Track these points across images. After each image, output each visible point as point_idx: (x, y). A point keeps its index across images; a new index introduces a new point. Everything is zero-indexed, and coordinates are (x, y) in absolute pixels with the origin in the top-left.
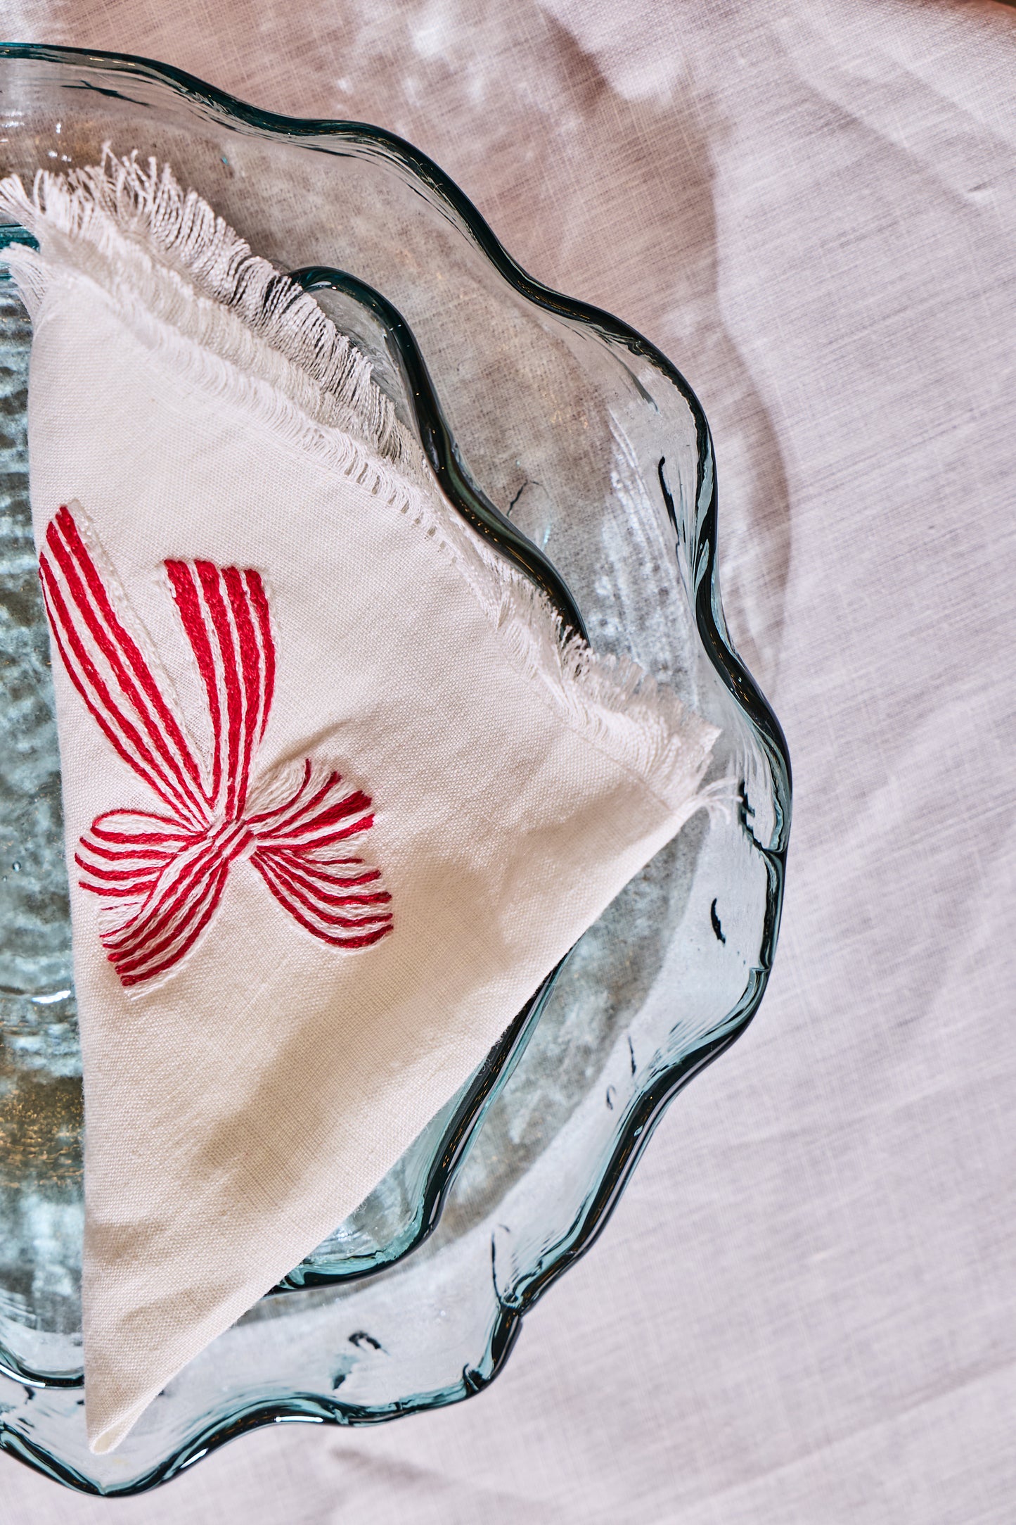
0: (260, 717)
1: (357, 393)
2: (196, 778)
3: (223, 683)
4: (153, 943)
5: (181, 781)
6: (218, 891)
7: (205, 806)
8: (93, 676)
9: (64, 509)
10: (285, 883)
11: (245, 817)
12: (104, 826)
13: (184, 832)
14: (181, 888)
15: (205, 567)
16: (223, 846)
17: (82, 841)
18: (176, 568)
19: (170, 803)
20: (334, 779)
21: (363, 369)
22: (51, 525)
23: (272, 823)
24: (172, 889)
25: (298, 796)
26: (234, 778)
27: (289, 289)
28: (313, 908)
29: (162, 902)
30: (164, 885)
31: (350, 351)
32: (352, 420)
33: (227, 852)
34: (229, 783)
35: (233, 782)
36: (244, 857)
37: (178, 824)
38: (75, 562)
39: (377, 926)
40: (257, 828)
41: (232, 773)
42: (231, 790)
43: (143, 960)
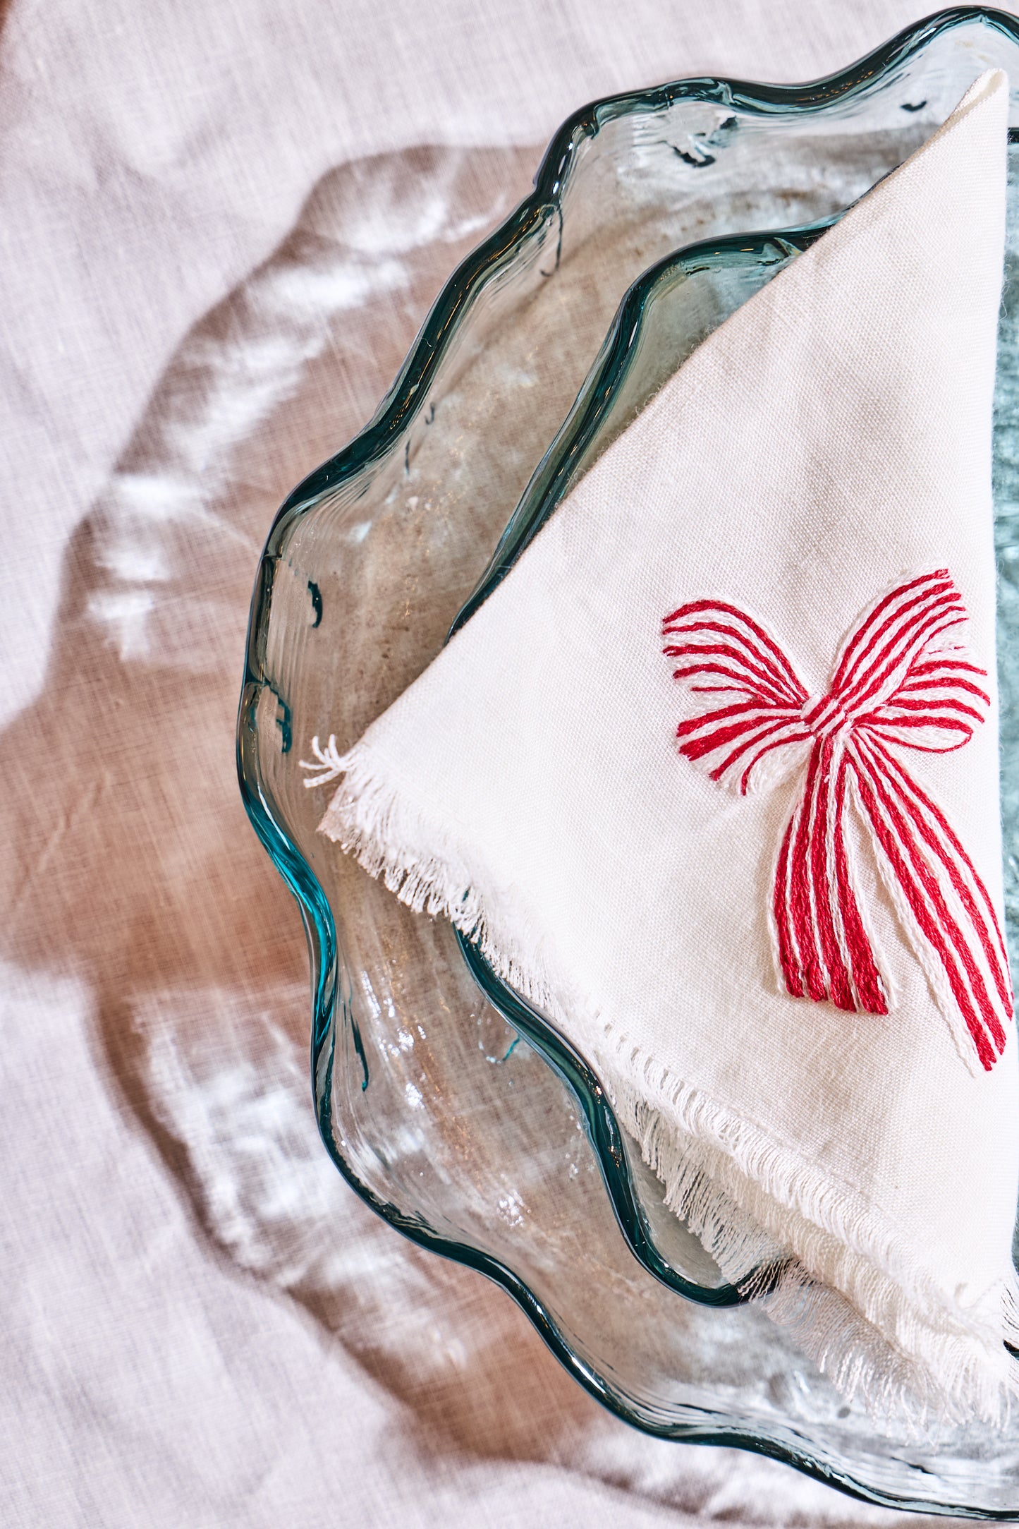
0: (793, 842)
1: (681, 1174)
2: (863, 785)
3: (831, 883)
4: (915, 611)
5: (878, 782)
6: (844, 664)
7: (854, 753)
8: (966, 895)
9: (988, 1068)
10: (775, 671)
11: (812, 740)
12: (961, 736)
13: (878, 728)
14: (882, 668)
15: (846, 1004)
16: (837, 711)
17: (982, 720)
18: (876, 1005)
19: (892, 760)
20: (716, 774)
21: (674, 1198)
22: (1001, 1051)
23: (785, 732)
24: (892, 667)
25: (756, 759)
26: (822, 781)
27: (751, 1291)
28: (746, 643)
29: (903, 654)
30: (900, 671)
31: (687, 1216)
32: (687, 1146)
33: (833, 705)
34: (828, 777)
35: (823, 778)
36: (815, 700)
37: (883, 736)
38: (979, 1016)
39: (681, 622)
40: (800, 728)
41: (824, 788)
42: (826, 771)
43: (927, 594)
